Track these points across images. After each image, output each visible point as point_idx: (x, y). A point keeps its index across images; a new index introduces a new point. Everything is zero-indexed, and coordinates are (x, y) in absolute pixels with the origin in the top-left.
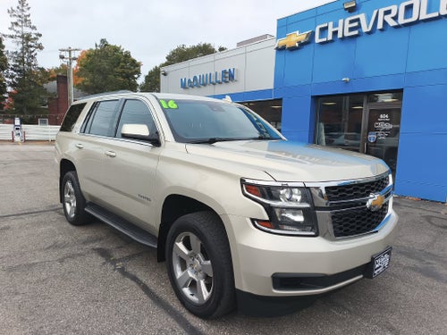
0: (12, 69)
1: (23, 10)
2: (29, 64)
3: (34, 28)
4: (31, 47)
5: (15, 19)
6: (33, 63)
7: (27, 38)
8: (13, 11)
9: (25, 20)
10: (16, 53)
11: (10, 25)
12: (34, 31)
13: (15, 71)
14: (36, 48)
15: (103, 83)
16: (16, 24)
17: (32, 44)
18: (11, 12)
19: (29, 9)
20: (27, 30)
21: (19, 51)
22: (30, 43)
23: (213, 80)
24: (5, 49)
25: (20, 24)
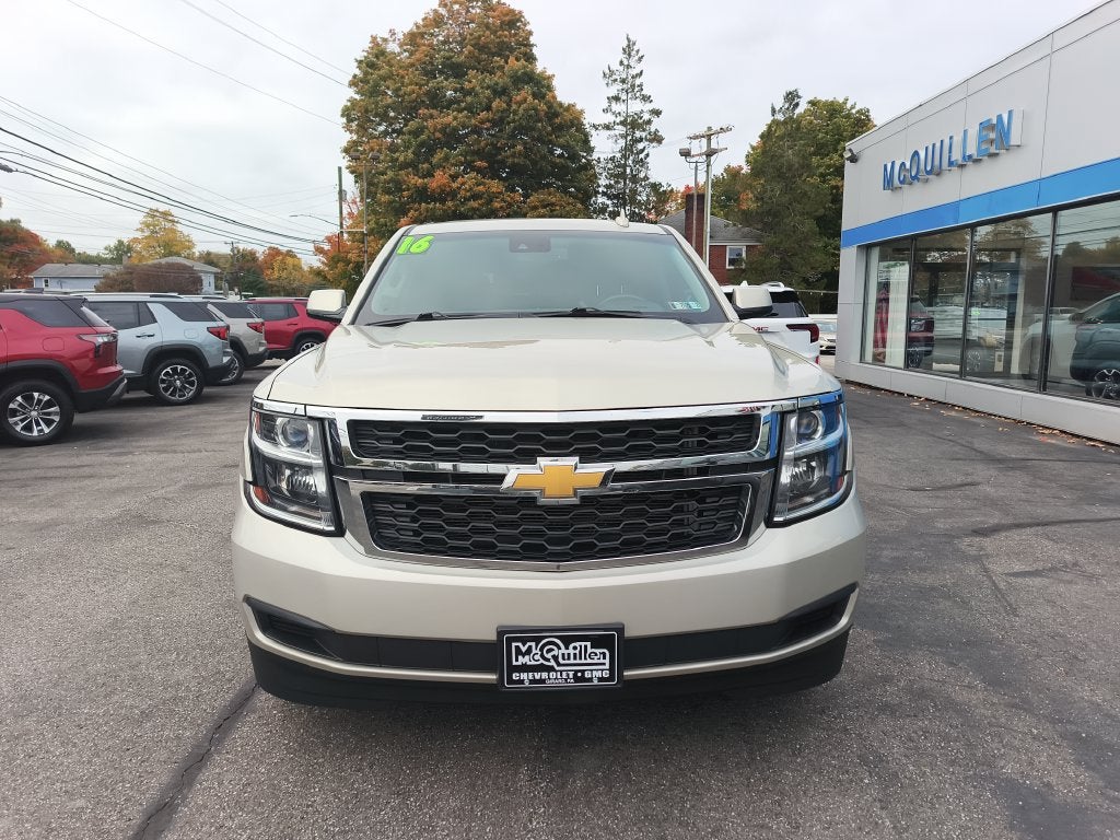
0: (604, 194)
1: (629, 66)
2: (634, 179)
3: (646, 99)
4: (641, 140)
5: (613, 90)
6: (642, 175)
7: (633, 123)
8: (612, 73)
9: (632, 87)
10: (612, 159)
11: (606, 105)
12: (649, 107)
13: (609, 198)
14: (651, 141)
15: (785, 199)
16: (617, 99)
17: (644, 134)
18: (609, 75)
19: (640, 59)
20: (636, 106)
21: (618, 155)
22: (638, 134)
23: (957, 156)
24: (595, 156)
25: (624, 97)
